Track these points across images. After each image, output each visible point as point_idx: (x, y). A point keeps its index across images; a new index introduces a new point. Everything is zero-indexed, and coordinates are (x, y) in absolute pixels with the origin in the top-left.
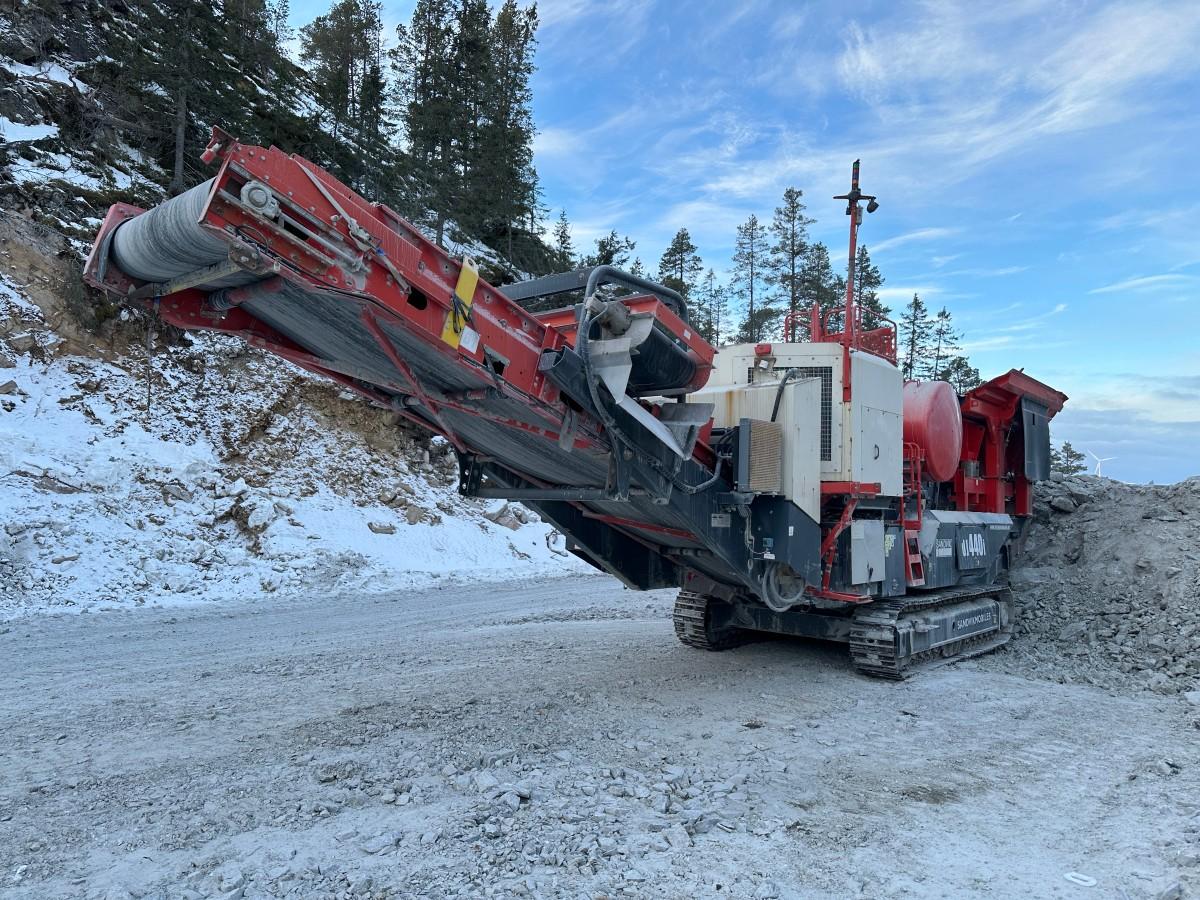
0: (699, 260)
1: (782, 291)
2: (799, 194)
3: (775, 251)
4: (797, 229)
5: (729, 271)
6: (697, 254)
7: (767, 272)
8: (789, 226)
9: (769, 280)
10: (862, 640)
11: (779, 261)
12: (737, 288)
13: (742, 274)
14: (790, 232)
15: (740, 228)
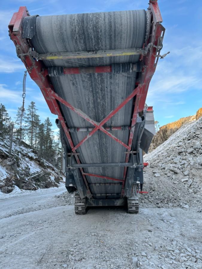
0: (8, 114)
1: (29, 125)
2: (35, 103)
3: (28, 115)
4: (34, 111)
5: (15, 118)
6: (7, 112)
7: (26, 119)
8: (32, 110)
9: (26, 121)
10: (131, 204)
11: (29, 117)
12: (17, 122)
13: (19, 119)
14: (32, 111)
15: (19, 108)
